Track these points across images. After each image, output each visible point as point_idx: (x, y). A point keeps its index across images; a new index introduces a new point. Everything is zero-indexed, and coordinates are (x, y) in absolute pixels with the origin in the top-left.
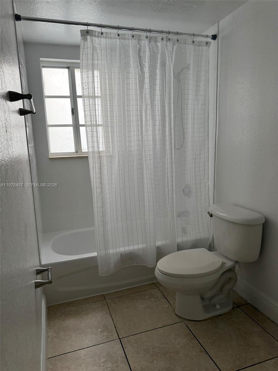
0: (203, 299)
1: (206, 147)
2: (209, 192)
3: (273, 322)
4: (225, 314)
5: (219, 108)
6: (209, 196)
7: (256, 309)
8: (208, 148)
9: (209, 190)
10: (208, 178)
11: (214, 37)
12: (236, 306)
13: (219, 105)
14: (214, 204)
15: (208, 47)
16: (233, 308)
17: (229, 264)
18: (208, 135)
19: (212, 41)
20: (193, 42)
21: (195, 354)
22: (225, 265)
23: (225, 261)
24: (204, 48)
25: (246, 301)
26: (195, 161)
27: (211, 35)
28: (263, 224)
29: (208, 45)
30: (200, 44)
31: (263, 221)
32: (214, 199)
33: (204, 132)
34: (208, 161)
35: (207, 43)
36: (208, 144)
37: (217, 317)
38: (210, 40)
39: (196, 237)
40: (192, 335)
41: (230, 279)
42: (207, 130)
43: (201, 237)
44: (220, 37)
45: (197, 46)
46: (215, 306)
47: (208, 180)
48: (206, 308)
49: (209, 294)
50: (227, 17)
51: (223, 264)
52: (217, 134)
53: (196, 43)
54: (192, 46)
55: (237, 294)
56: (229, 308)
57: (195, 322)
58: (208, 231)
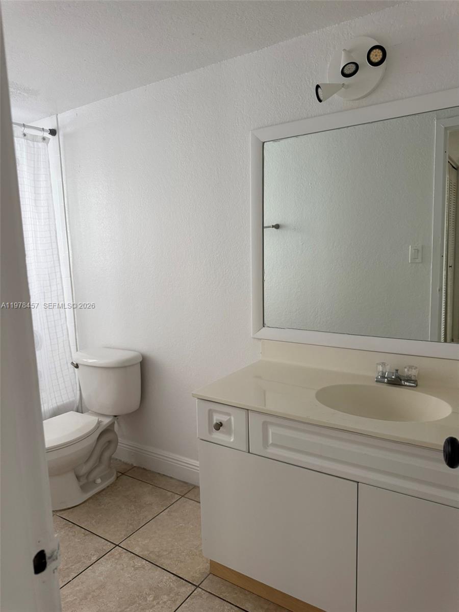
0: (78, 477)
1: (58, 274)
2: (68, 337)
3: (164, 475)
4: (108, 487)
5: (69, 224)
6: (69, 343)
7: (144, 469)
8: (61, 278)
9: (68, 334)
10: (66, 317)
11: (53, 132)
12: (121, 474)
13: (69, 220)
14: (77, 351)
15: (46, 144)
16: (117, 477)
17: (106, 421)
18: (59, 260)
19: (50, 136)
20: (25, 135)
21: (79, 540)
22: (102, 423)
23: (101, 419)
24: (41, 145)
25: (132, 465)
26: (45, 296)
27: (48, 129)
28: (141, 362)
29: (46, 141)
30: (34, 139)
31: (141, 360)
32: (77, 346)
33: (53, 255)
34: (63, 295)
35: (44, 139)
36: (60, 272)
37: (99, 493)
38: (47, 135)
39: (56, 403)
40: (71, 523)
41: (110, 442)
42: (56, 253)
43: (63, 401)
44: (60, 133)
45: (30, 141)
46: (94, 481)
47: (66, 321)
48: (84, 488)
49: (84, 470)
50: (67, 112)
51: (99, 423)
52: (71, 259)
53: (28, 136)
54: (23, 140)
55: (120, 461)
56: (113, 479)
57: (71, 510)
58: (73, 391)
